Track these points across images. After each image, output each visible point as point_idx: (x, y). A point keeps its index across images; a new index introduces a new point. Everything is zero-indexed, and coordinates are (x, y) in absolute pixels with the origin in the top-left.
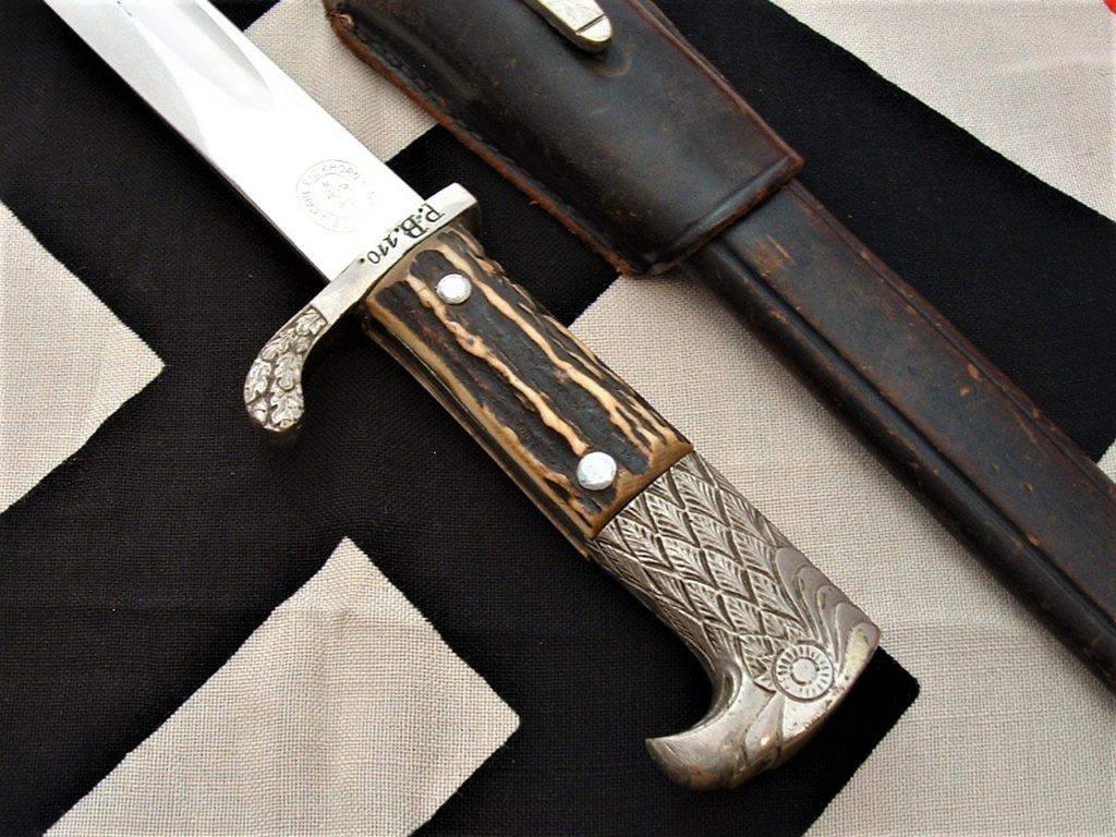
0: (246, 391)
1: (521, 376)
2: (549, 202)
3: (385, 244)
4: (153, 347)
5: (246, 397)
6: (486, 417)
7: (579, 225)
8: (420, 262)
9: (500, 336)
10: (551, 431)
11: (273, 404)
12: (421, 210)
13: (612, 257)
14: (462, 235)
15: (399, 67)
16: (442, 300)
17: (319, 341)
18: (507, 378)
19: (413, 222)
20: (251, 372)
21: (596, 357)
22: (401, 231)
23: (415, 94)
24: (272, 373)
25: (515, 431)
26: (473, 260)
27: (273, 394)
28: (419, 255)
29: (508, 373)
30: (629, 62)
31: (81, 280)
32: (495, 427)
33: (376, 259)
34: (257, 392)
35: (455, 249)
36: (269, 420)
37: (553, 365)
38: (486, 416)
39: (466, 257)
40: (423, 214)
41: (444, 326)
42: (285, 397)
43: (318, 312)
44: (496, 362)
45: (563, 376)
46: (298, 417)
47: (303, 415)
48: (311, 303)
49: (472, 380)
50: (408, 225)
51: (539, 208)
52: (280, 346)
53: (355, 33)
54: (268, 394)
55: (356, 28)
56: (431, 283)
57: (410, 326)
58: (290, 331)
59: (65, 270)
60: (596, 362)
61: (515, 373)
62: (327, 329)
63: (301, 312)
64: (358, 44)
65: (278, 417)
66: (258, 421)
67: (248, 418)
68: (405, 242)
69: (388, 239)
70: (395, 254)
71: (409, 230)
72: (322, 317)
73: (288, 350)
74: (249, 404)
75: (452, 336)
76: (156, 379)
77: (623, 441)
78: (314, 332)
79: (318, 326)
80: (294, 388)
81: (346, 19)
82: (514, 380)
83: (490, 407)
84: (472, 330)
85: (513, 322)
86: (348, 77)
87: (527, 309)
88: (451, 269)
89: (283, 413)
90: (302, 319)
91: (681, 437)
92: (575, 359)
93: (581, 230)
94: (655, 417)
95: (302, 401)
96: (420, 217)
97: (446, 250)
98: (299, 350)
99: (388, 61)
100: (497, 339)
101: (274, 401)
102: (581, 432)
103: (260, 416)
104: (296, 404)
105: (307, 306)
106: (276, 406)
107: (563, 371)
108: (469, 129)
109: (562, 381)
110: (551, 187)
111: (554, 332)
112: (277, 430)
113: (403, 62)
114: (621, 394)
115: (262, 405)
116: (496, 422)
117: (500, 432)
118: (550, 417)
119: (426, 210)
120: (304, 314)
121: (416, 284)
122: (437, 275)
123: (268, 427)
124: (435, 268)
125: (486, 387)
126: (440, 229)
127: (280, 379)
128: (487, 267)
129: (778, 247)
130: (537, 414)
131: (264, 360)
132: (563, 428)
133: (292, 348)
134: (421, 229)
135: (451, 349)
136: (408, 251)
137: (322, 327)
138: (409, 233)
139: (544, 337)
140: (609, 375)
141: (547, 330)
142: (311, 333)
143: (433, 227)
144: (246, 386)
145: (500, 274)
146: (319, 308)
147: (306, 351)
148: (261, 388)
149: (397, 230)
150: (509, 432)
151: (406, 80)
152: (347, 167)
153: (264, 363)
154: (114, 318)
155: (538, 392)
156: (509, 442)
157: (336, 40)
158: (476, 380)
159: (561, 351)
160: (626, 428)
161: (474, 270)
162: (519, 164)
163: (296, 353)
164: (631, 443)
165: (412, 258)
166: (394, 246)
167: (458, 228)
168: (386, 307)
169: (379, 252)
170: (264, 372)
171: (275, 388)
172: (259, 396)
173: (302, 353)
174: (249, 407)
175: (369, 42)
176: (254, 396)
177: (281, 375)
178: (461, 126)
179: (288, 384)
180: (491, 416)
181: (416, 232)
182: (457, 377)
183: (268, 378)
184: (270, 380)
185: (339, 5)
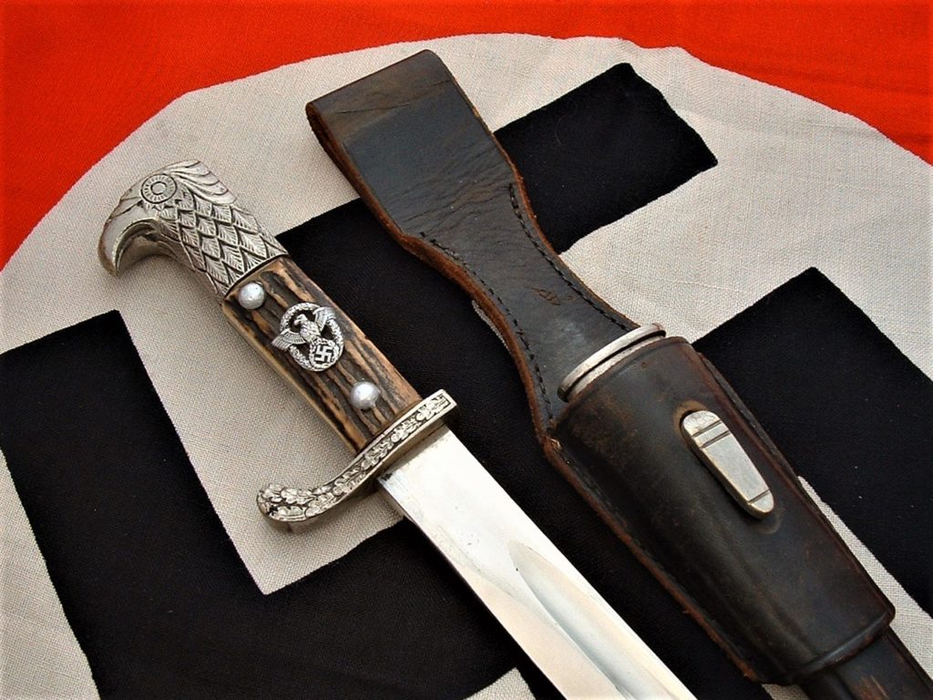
2: (699, 615)
7: (720, 636)
13: (742, 665)
15: (593, 489)
30: (779, 524)
51: (690, 618)
53: (561, 455)
55: (562, 451)
64: (562, 464)
81: (556, 444)
93: (721, 641)
99: (584, 481)
108: (643, 548)
110: (702, 604)
129: (879, 686)
162: (678, 581)
175: (571, 465)
178: (636, 544)
185: (549, 429)
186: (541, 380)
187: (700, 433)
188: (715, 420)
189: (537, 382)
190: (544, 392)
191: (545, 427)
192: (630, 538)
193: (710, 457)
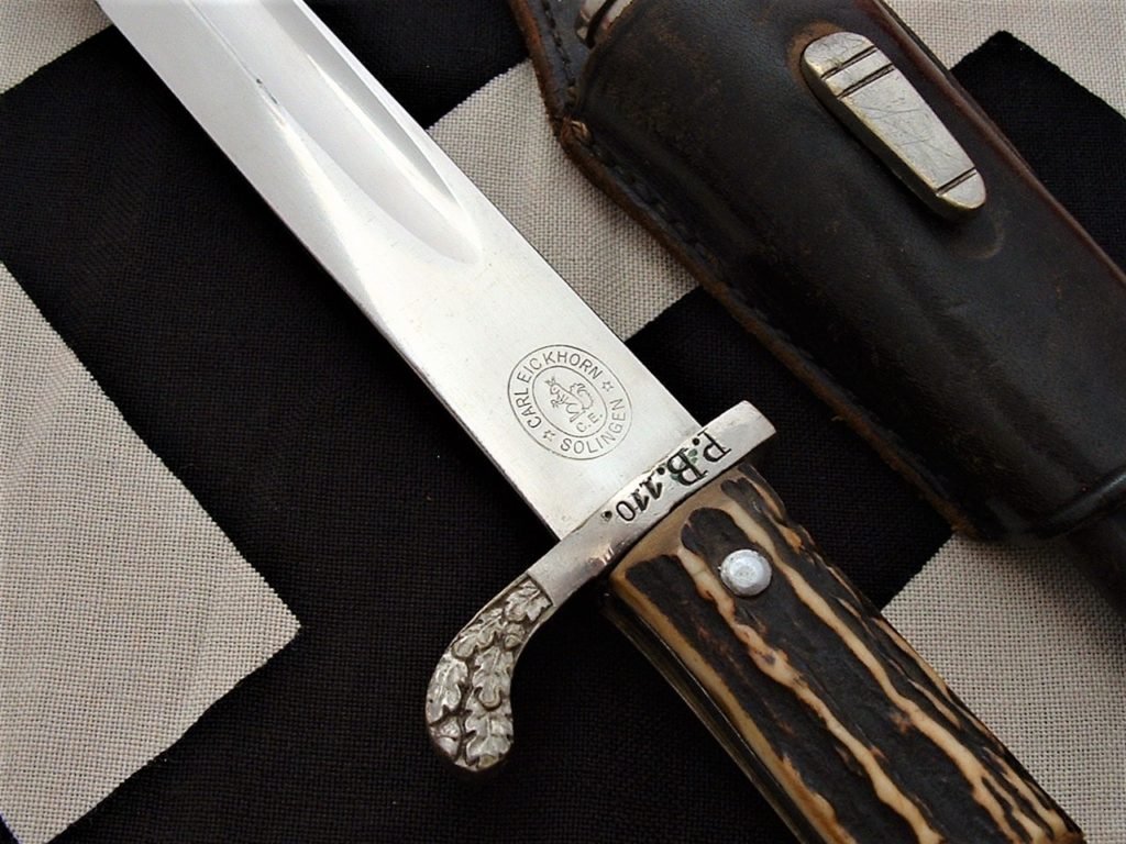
0: (428, 704)
1: (843, 720)
2: (862, 421)
3: (644, 492)
4: (285, 596)
5: (429, 714)
6: (787, 775)
8: (695, 526)
9: (811, 650)
10: (887, 811)
11: (469, 729)
12: (696, 442)
13: (949, 511)
14: (756, 486)
15: (653, 203)
16: (729, 589)
17: (538, 630)
18: (823, 721)
19: (685, 459)
20: (437, 675)
21: (949, 690)
22: (667, 472)
23: (675, 246)
24: (468, 679)
25: (828, 801)
26: (772, 524)
27: (469, 712)
28: (695, 513)
29: (825, 712)
30: (1002, 237)
31: (185, 483)
32: (797, 788)
33: (628, 513)
34: (445, 708)
35: (747, 507)
36: (461, 752)
37: (889, 703)
38: (786, 772)
39: (763, 520)
40: (700, 448)
41: (731, 632)
42: (487, 718)
43: (539, 586)
44: (807, 695)
45: (905, 722)
46: (505, 750)
47: (512, 746)
48: (530, 571)
49: (766, 714)
50: (677, 463)
51: (845, 427)
52: (480, 635)
53: (590, 147)
54: (461, 712)
56: (713, 561)
57: (677, 624)
58: (497, 612)
59: (163, 466)
60: (950, 700)
61: (833, 713)
62: (551, 613)
63: (513, 584)
64: (594, 164)
65: (477, 750)
66: (446, 752)
67: (430, 747)
68: (672, 490)
69: (647, 484)
70: (657, 508)
71: (680, 472)
72: (543, 593)
73: (492, 644)
74: (432, 725)
75: (742, 647)
76: (288, 647)
77: (992, 831)
78: (532, 616)
79: (538, 609)
80: (500, 704)
81: (581, 129)
82: (835, 726)
83: (793, 760)
84: (770, 639)
85: (831, 630)
86: (573, 207)
87: (852, 610)
88: (742, 541)
89: (483, 745)
90: (513, 595)
91: (1071, 826)
92: (922, 694)
93: (904, 466)
94: (1036, 795)
95: (510, 725)
96: (695, 452)
97: (735, 510)
98: (509, 645)
99: (635, 190)
100: (806, 655)
101: (471, 724)
102: (930, 814)
103: (449, 746)
104: (502, 731)
105: (523, 576)
106: (473, 732)
107: (905, 714)
108: (751, 305)
109: (903, 730)
111: (886, 645)
112: (474, 768)
113: (658, 197)
114: (988, 756)
115: (452, 729)
116: (801, 784)
117: (805, 798)
118: (885, 788)
119: (704, 441)
120: (517, 587)
121: (692, 563)
122: (720, 548)
123: (461, 763)
124: (718, 537)
125: (789, 729)
126: (724, 472)
127: (480, 688)
128: (793, 539)
130: (867, 781)
131: (457, 657)
132: (906, 808)
133: (498, 639)
134: (695, 471)
135: (737, 666)
136: (676, 505)
137: (543, 610)
138: (678, 475)
139: (875, 655)
140: (968, 721)
141: (879, 644)
142: (527, 617)
143: (713, 469)
144: (429, 696)
145: (809, 549)
146: (540, 580)
147: (519, 645)
148: (451, 701)
149: (661, 471)
150: (821, 803)
151: (663, 225)
152: (584, 357)
153: (456, 661)
154: (229, 547)
155: (868, 748)
156: (819, 815)
157: (558, 150)
158: (775, 716)
159: (901, 679)
160: (996, 811)
161: (775, 543)
163: (504, 649)
164: (1003, 835)
165: (682, 518)
166: (656, 496)
167: (749, 473)
168: (644, 590)
169: (635, 505)
170: (456, 678)
171: (472, 704)
172: (448, 714)
173: (514, 649)
174: (433, 729)
175: (610, 162)
176: (441, 714)
177: (481, 685)
179: (493, 700)
180: (795, 775)
181: (687, 475)
182: (744, 708)
183: (461, 686)
184: (465, 688)
185: (568, 105)
186: (552, 24)
187: (836, 70)
188: (865, 47)
189: (545, 27)
190: (558, 43)
191: (562, 103)
192: (725, 289)
193: (858, 111)
